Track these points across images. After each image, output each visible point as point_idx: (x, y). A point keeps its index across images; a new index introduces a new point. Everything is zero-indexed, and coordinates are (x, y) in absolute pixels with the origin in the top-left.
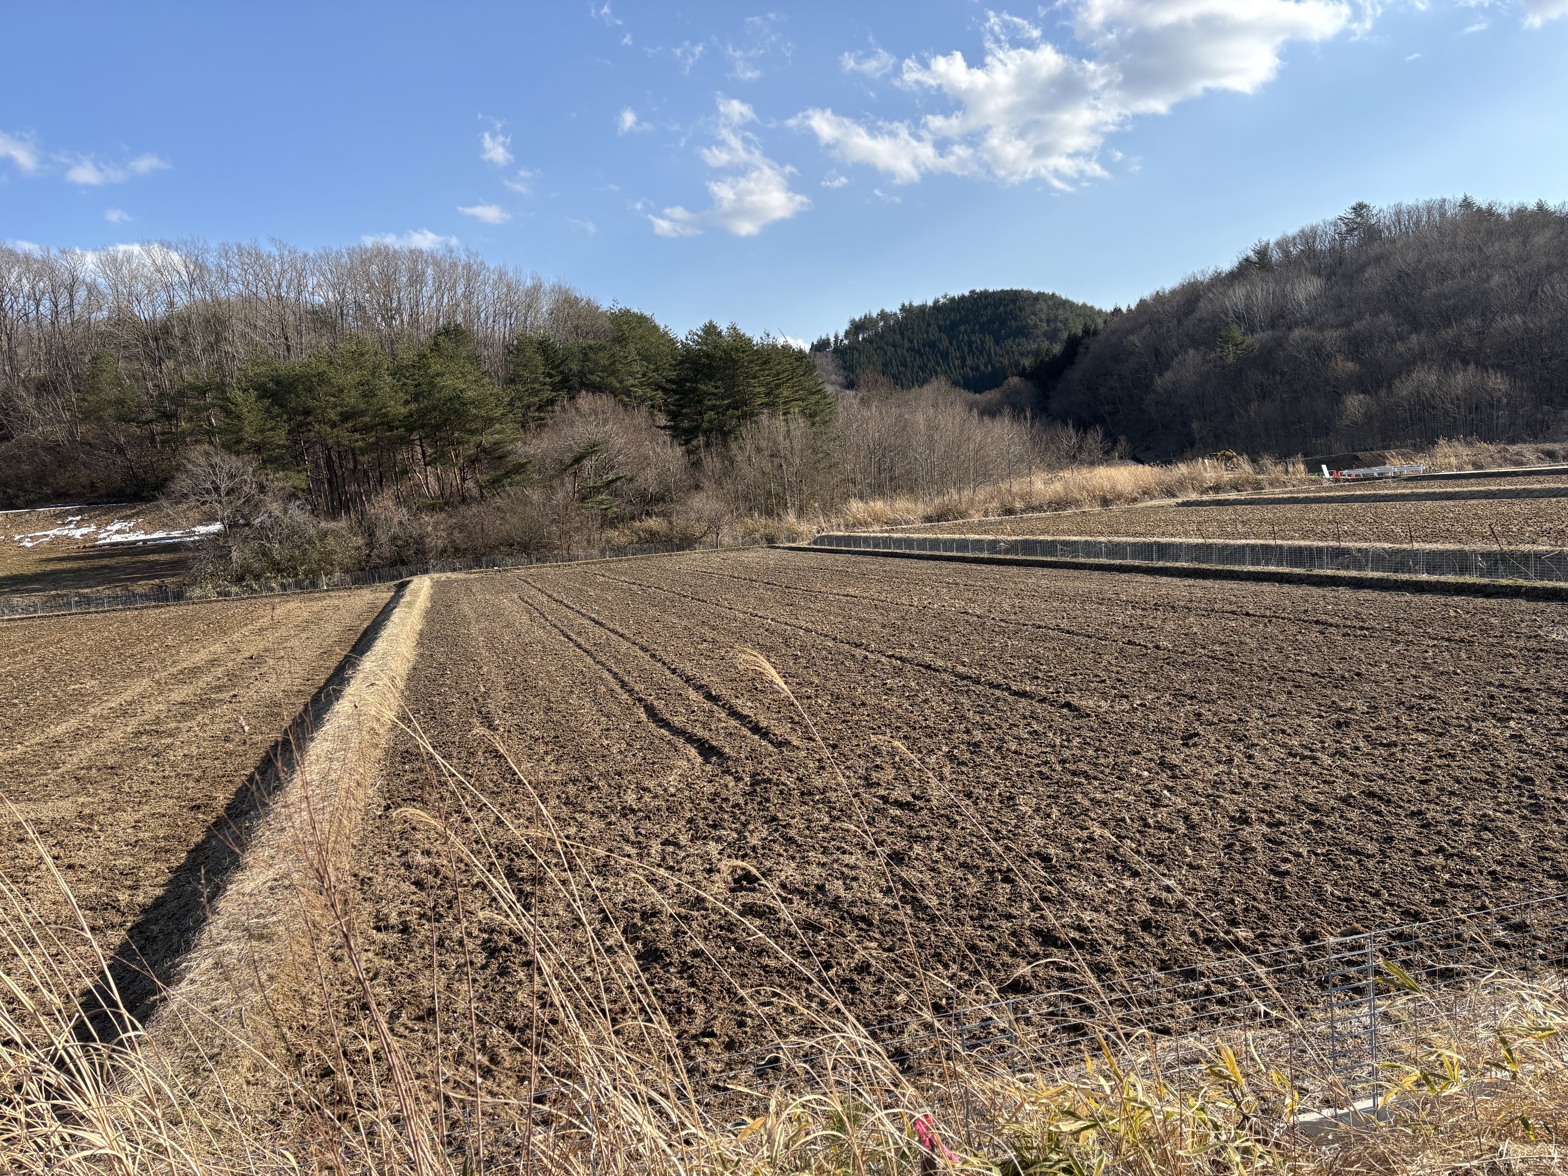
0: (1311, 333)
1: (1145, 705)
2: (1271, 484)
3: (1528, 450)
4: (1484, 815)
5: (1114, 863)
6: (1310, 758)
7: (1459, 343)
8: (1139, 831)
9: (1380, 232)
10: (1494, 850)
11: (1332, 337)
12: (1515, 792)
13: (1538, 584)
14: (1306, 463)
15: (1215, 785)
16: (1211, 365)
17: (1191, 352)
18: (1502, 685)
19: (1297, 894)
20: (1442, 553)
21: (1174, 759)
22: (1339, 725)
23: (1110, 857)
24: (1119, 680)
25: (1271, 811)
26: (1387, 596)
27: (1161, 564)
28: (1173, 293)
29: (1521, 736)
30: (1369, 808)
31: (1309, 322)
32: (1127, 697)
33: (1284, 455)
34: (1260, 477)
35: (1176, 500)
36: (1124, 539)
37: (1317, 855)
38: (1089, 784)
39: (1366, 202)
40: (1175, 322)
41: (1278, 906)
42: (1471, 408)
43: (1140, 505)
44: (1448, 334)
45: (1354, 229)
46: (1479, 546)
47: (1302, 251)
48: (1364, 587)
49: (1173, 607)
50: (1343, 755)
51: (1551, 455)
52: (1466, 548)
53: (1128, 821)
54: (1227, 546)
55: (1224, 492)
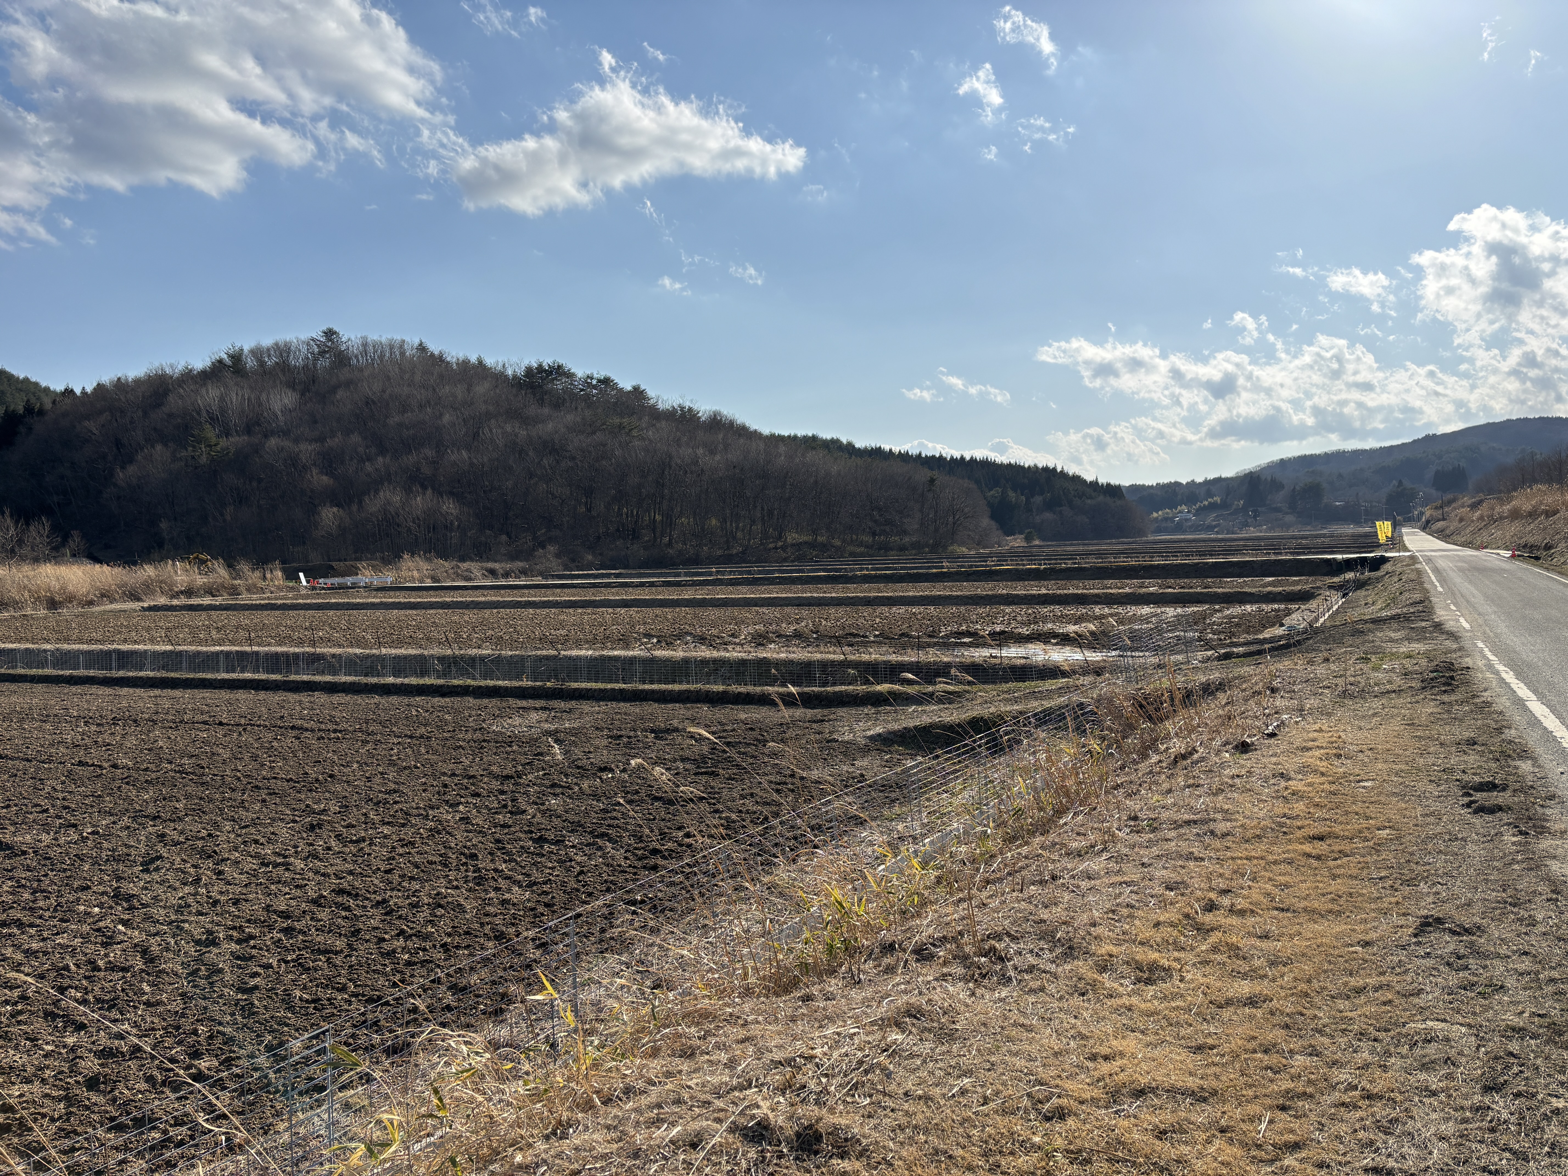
0: (287, 443)
1: (98, 833)
2: (248, 590)
3: (474, 567)
4: (438, 894)
5: (54, 1020)
6: (283, 864)
7: (418, 469)
8: (86, 977)
9: (350, 359)
10: (445, 924)
11: (307, 450)
12: (463, 868)
13: (483, 683)
14: (284, 570)
15: (179, 910)
16: (183, 464)
17: (159, 447)
18: (454, 775)
19: (266, 1008)
20: (405, 657)
21: (132, 888)
22: (312, 828)
23: (49, 1016)
24: (65, 808)
25: (241, 926)
26: (359, 699)
27: (121, 673)
28: (137, 382)
29: (468, 818)
30: (339, 905)
31: (285, 433)
32: (75, 826)
33: (261, 562)
34: (237, 582)
35: (141, 604)
36: (76, 647)
37: (287, 962)
38: (23, 933)
39: (336, 329)
40: (140, 413)
41: (245, 1025)
42: (429, 528)
43: (96, 609)
44: (411, 459)
45: (325, 352)
46: (436, 651)
47: (277, 363)
48: (338, 692)
49: (135, 721)
50: (315, 856)
51: (493, 573)
52: (426, 653)
53: (73, 967)
54: (199, 653)
55: (197, 596)
